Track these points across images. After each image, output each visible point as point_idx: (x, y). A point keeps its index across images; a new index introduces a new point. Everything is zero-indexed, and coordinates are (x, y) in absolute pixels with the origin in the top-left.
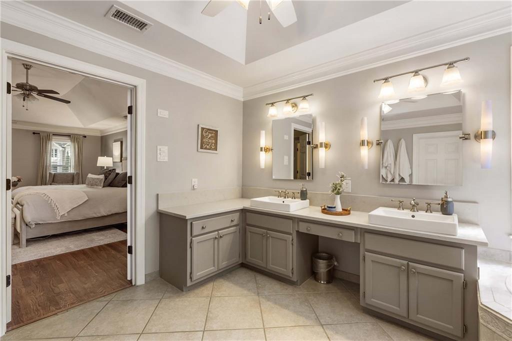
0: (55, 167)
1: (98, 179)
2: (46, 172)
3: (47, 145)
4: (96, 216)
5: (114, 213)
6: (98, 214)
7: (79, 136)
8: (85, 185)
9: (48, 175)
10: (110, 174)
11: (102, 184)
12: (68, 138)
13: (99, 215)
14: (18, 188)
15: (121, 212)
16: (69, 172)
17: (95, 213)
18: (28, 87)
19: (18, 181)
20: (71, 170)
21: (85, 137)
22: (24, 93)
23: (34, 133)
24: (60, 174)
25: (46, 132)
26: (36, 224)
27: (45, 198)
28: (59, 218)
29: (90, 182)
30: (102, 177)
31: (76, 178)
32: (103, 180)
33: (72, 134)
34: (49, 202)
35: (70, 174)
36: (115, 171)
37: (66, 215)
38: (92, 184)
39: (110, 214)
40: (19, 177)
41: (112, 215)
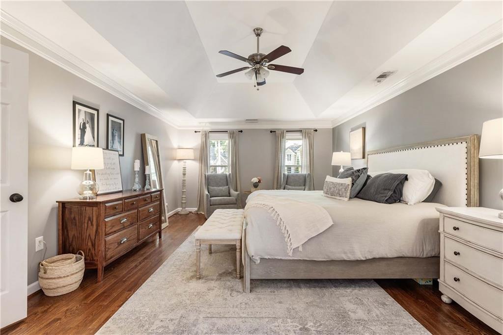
0: (289, 168)
1: (342, 184)
2: (281, 173)
3: (282, 144)
4: (346, 259)
5: (377, 256)
6: (349, 255)
7: (310, 130)
8: (321, 192)
9: (282, 176)
10: (359, 176)
11: (348, 194)
12: (299, 134)
13: (352, 258)
14: (258, 190)
15: (389, 256)
16: (300, 173)
17: (345, 253)
18: (259, 57)
19: (259, 182)
20: (304, 171)
21: (316, 131)
22: (255, 68)
23: (271, 132)
24: (293, 175)
25: (281, 129)
26: (261, 258)
27: (272, 215)
28: (291, 254)
29: (330, 188)
30: (348, 181)
31: (308, 180)
32: (350, 186)
33: (304, 129)
34: (278, 223)
35: (302, 175)
36: (367, 172)
37: (301, 249)
38: (334, 193)
39: (370, 257)
40: (259, 178)
41: (374, 260)
